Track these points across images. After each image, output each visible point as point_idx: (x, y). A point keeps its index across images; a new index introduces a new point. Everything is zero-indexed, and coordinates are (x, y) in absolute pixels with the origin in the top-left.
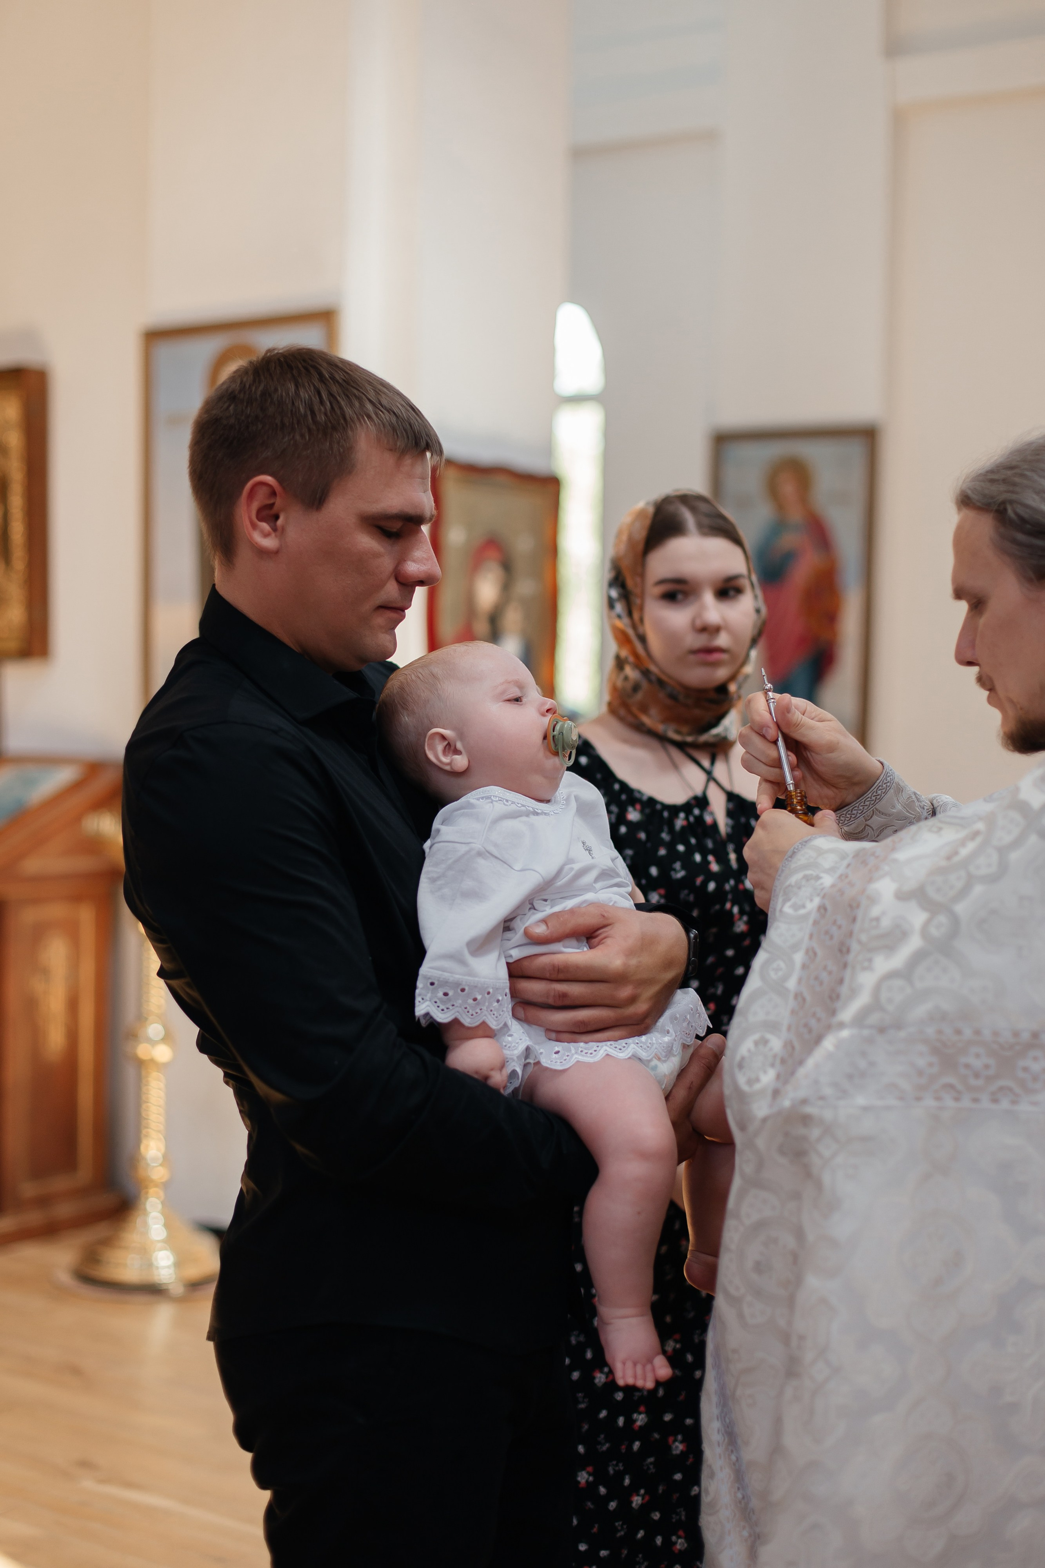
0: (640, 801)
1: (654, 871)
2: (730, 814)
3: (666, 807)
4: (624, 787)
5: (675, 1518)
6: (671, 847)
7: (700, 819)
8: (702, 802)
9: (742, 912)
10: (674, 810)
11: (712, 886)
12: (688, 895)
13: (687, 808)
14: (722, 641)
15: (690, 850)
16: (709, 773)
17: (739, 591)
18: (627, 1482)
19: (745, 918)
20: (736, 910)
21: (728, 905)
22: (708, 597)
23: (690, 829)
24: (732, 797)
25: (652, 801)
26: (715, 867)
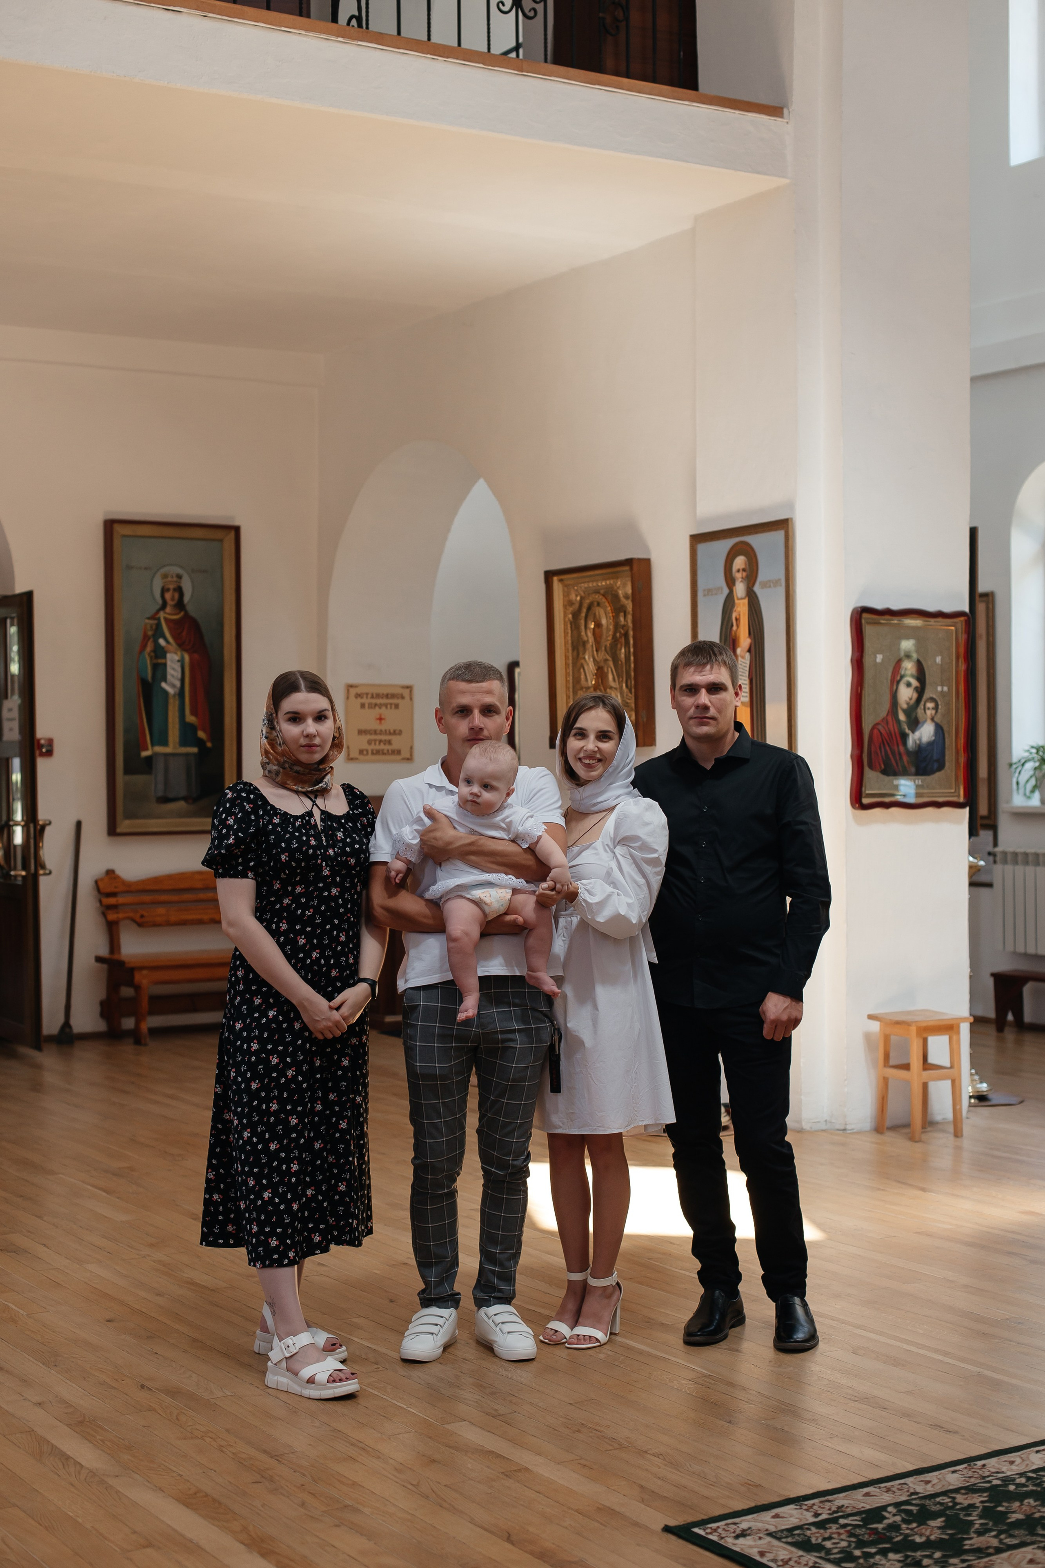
0: (280, 814)
1: (283, 845)
2: (322, 820)
3: (292, 816)
4: (273, 807)
5: (292, 1155)
6: (292, 834)
7: (309, 822)
8: (310, 814)
9: (327, 865)
10: (296, 818)
11: (311, 851)
12: (299, 855)
13: (302, 817)
14: (317, 741)
15: (301, 835)
16: (314, 802)
17: (326, 717)
18: (267, 1136)
19: (328, 868)
20: (324, 864)
21: (319, 861)
22: (310, 721)
23: (303, 826)
24: (323, 812)
25: (286, 813)
26: (313, 842)
